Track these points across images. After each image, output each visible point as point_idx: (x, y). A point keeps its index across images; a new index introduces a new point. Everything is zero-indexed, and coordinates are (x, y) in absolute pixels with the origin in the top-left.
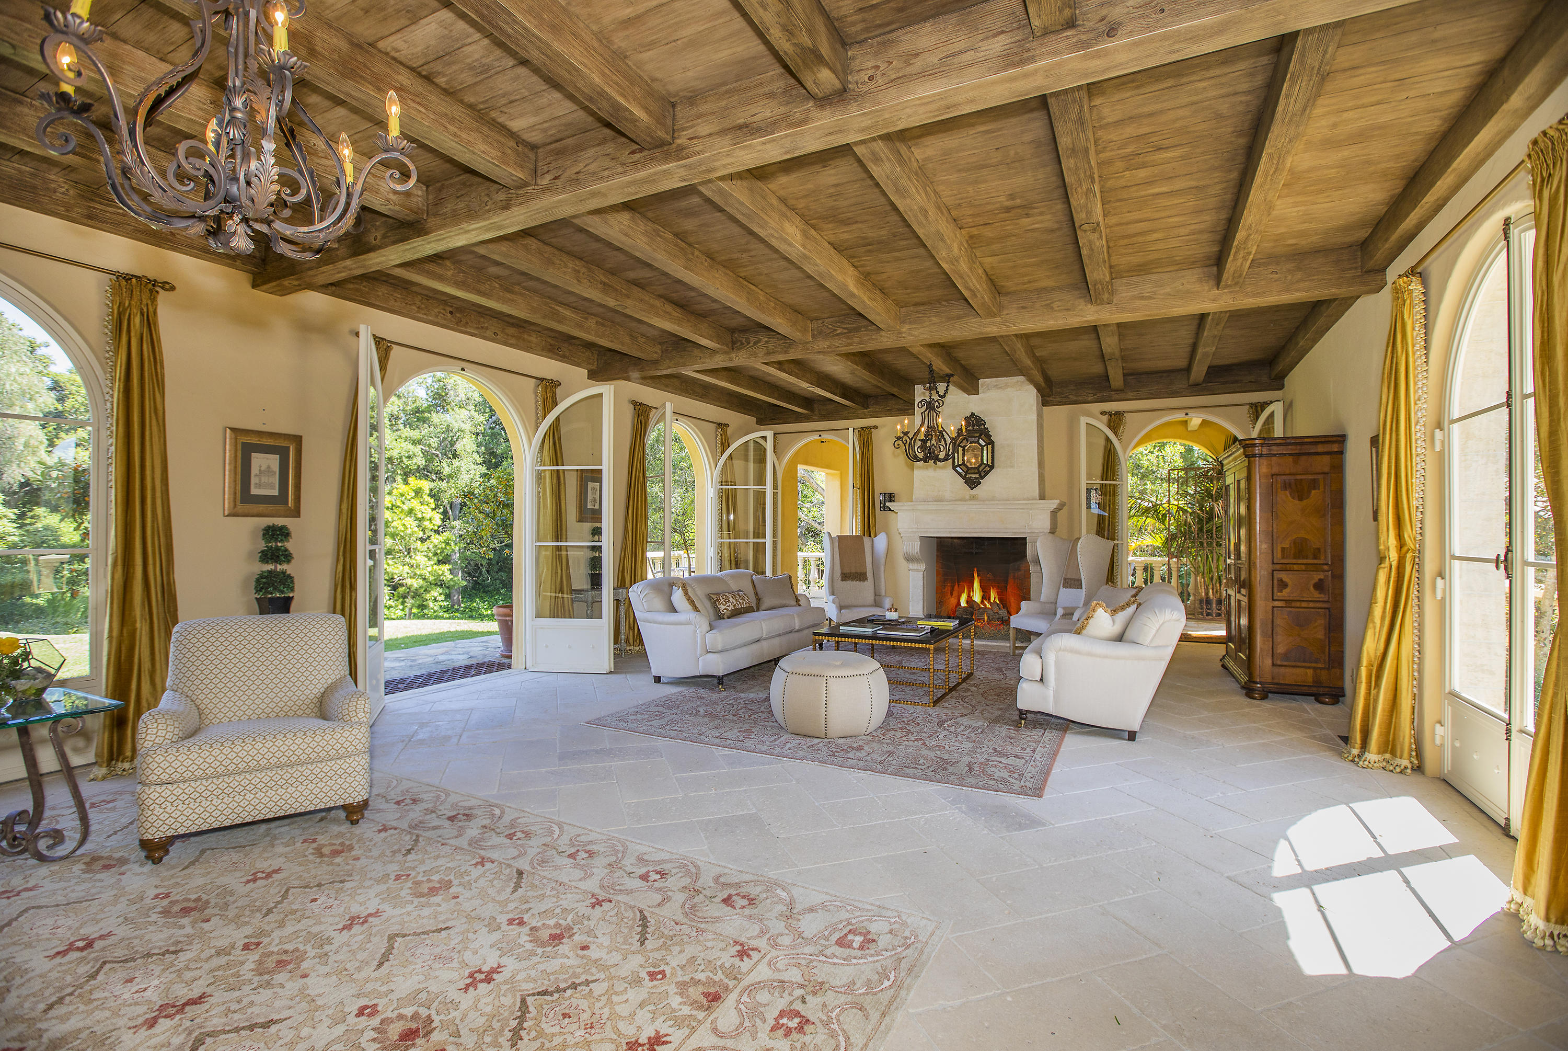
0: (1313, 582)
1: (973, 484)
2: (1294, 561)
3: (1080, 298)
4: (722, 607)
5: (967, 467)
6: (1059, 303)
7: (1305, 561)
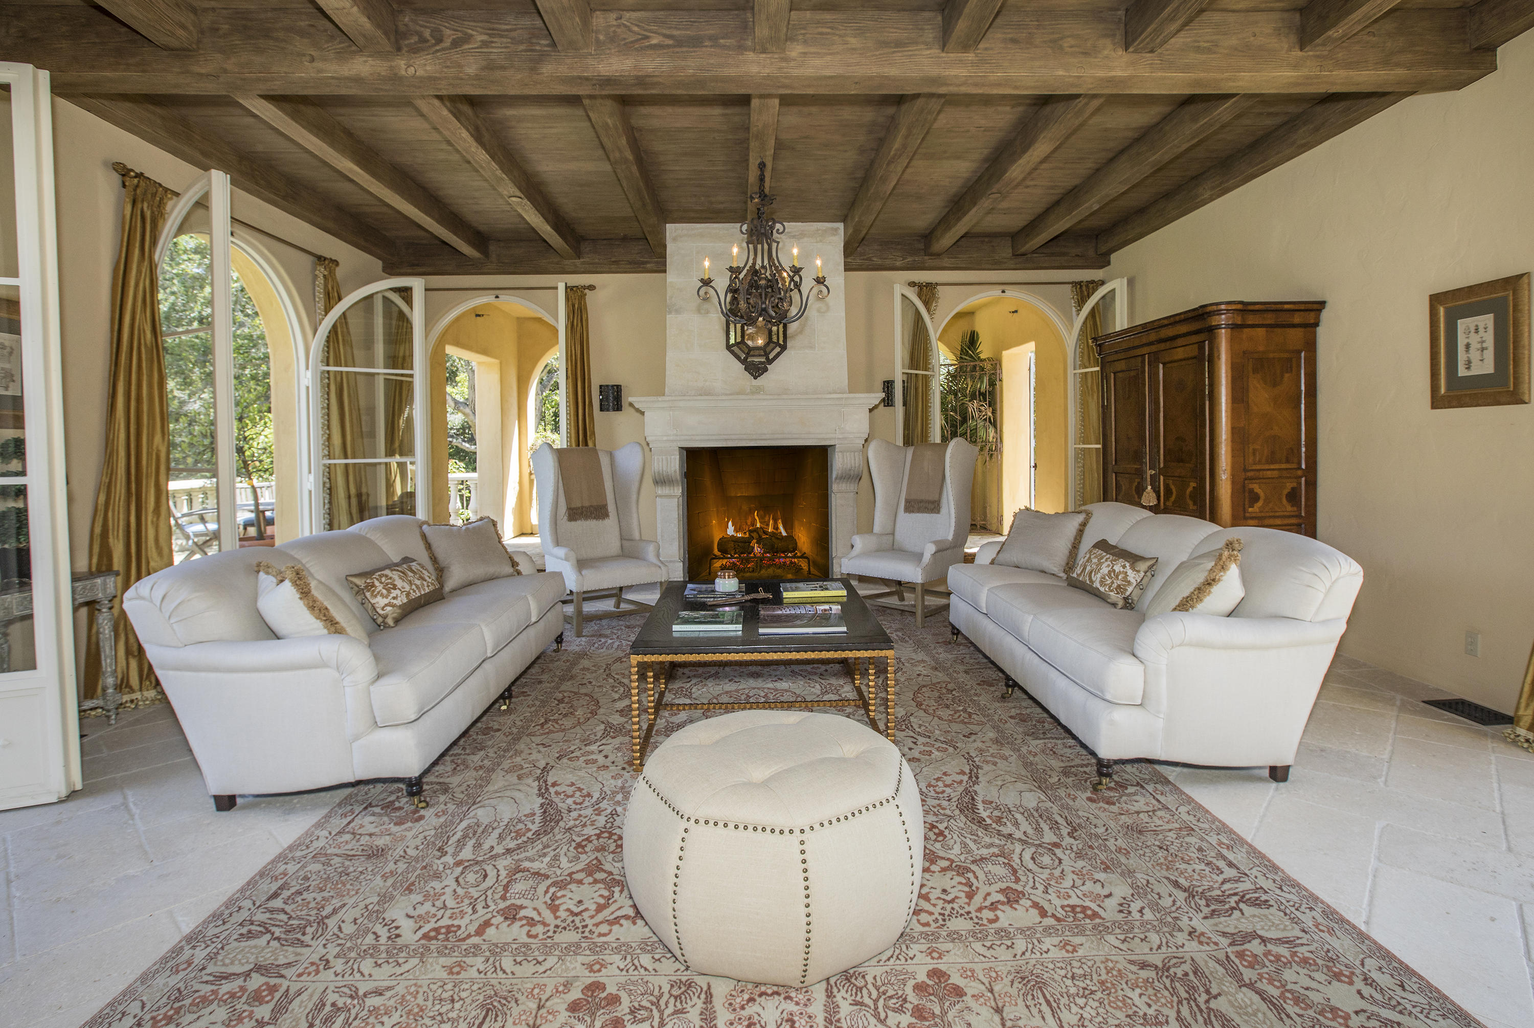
0: (1285, 492)
1: (756, 370)
2: (1267, 467)
3: (1105, 36)
4: (380, 602)
5: (748, 346)
6: (1071, 41)
7: (1277, 466)
